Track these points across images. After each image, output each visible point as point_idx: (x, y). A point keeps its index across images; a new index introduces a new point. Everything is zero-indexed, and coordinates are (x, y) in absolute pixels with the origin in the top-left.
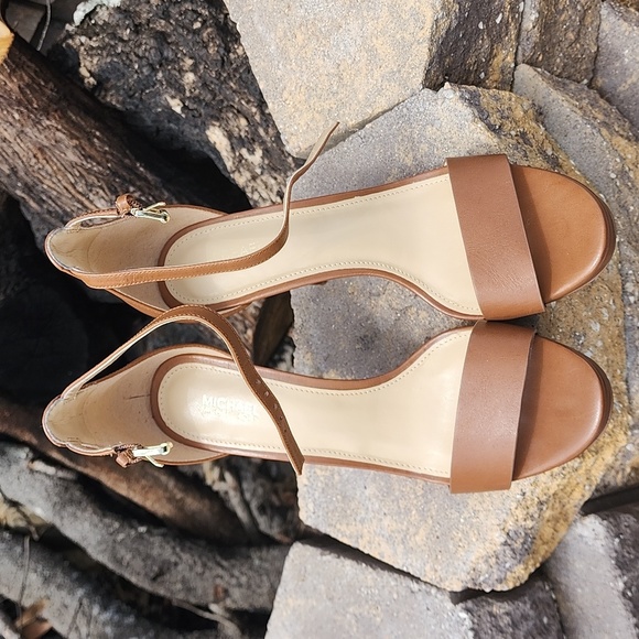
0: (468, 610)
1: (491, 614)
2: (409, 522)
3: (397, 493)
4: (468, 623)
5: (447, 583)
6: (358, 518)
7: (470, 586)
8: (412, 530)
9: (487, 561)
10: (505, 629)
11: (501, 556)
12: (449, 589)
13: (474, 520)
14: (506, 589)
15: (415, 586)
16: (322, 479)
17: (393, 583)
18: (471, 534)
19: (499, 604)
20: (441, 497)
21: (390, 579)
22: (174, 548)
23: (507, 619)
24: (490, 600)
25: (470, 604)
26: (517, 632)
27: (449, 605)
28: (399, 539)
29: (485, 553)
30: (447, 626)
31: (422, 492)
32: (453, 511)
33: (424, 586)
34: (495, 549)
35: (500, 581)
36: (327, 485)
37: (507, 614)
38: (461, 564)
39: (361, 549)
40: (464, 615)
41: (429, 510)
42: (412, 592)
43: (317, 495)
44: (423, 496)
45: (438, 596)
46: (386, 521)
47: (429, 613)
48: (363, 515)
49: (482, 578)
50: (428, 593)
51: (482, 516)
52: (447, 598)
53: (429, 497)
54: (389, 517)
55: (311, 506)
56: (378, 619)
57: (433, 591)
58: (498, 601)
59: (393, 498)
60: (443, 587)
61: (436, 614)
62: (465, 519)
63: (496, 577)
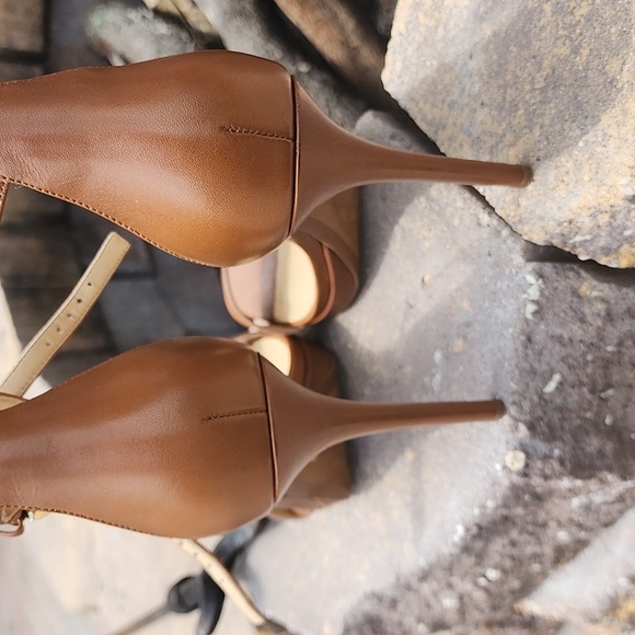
0: (540, 275)
1: (575, 293)
2: (510, 126)
3: (508, 78)
4: (534, 293)
5: (526, 228)
6: (449, 100)
7: (556, 242)
8: (509, 138)
9: (593, 216)
10: (590, 319)
11: (620, 216)
12: (526, 238)
13: (599, 149)
14: (614, 265)
15: (485, 217)
16: (422, 29)
17: (459, 204)
18: (586, 168)
19: (595, 283)
20: (566, 100)
21: (458, 198)
22: (327, 100)
23: (600, 307)
24: (583, 273)
25: (548, 268)
26: (609, 328)
27: (518, 259)
28: (488, 145)
29: (594, 203)
30: (504, 287)
31: (542, 84)
32: (574, 125)
33: (495, 222)
34: (612, 202)
35: (607, 251)
36: (425, 39)
37: (603, 300)
38: (555, 208)
39: (438, 144)
40: (531, 279)
41: (543, 114)
42: (479, 225)
43: (409, 52)
44: (543, 90)
45: (509, 241)
46: (482, 115)
47: (489, 259)
48: (455, 97)
49: (578, 239)
50: (498, 233)
51: (612, 145)
52: (519, 247)
53: (550, 95)
54: (486, 110)
55: (399, 65)
56: (427, 245)
57: (505, 232)
58: (596, 278)
59: (501, 82)
60: (519, 232)
61: (497, 265)
62: (586, 142)
63: (602, 243)
